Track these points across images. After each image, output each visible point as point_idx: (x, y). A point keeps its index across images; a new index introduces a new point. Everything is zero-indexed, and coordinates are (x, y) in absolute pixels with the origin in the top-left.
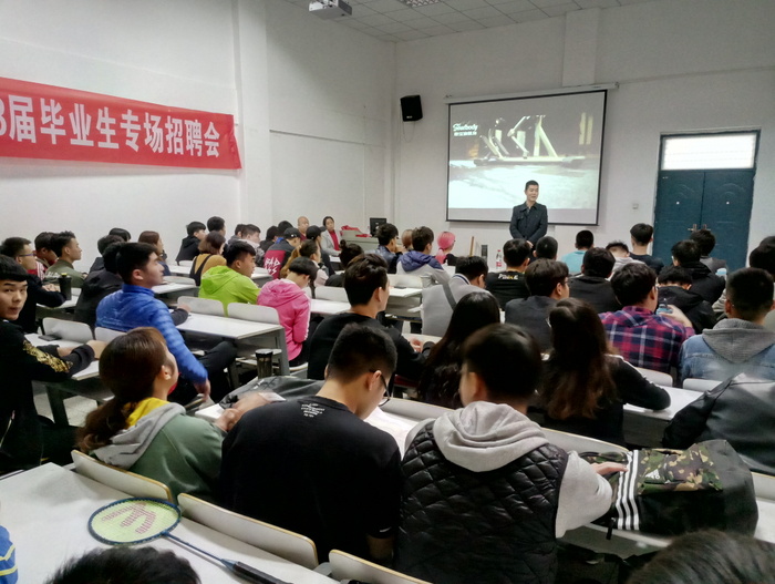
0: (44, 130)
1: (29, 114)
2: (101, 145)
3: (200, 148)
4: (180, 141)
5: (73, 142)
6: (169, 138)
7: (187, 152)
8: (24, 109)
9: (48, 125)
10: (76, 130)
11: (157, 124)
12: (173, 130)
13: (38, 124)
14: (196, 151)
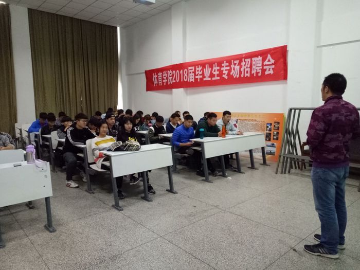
0: (196, 77)
1: (193, 72)
2: (213, 79)
3: (260, 71)
4: (249, 70)
5: (204, 79)
6: (242, 69)
7: (252, 75)
8: (192, 71)
9: (197, 75)
10: (205, 75)
11: (237, 64)
12: (245, 65)
13: (195, 75)
14: (257, 73)
